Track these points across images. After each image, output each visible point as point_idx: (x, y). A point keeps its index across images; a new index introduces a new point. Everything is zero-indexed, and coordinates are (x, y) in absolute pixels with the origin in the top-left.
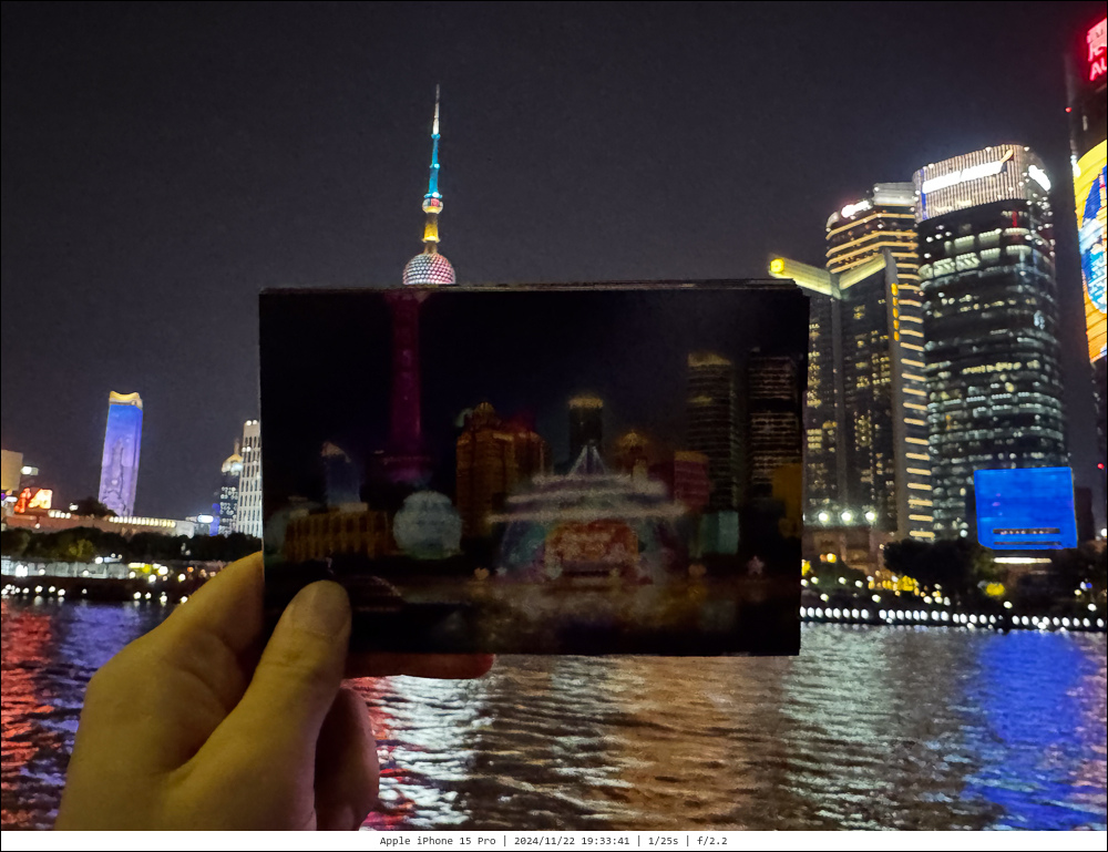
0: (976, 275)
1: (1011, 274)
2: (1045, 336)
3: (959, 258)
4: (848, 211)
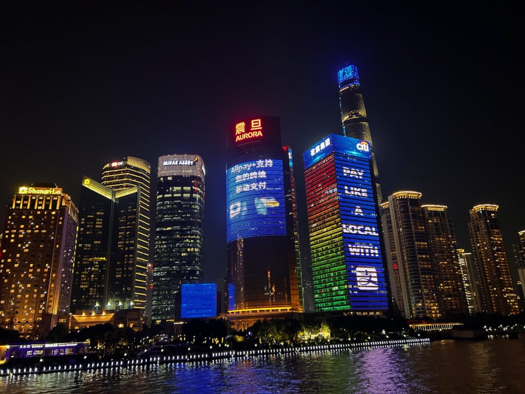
0: (181, 203)
3: (175, 195)
4: (114, 164)
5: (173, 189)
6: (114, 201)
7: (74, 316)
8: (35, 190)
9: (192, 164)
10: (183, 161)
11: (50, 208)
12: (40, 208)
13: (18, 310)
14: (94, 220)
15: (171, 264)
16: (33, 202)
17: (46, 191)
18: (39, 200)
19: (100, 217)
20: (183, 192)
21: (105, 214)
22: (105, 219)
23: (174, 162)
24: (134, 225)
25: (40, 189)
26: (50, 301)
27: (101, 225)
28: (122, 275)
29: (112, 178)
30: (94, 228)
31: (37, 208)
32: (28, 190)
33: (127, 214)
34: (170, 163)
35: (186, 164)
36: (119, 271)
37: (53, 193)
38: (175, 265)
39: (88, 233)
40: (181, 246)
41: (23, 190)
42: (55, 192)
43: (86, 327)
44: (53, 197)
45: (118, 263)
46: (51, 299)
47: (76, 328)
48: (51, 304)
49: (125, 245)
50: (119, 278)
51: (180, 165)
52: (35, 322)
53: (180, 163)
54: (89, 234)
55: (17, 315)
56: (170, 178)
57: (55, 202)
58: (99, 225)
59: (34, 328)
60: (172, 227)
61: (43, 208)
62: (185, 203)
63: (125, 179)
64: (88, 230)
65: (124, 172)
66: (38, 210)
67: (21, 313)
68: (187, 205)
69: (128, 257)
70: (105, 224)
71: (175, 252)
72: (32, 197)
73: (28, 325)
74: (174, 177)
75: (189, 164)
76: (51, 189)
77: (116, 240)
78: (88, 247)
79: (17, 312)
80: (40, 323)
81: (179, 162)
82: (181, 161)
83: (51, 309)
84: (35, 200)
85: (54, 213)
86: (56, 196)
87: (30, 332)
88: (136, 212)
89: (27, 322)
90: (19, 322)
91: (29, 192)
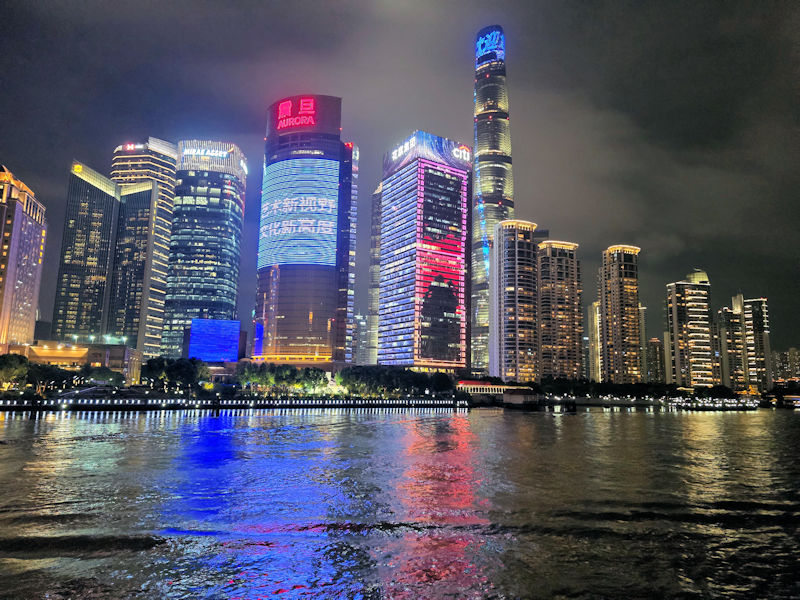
0: (205, 210)
1: (224, 214)
2: (236, 251)
3: (198, 198)
4: (130, 147)
5: (195, 190)
6: (119, 199)
9: (224, 156)
10: (212, 151)
20: (210, 195)
21: (104, 216)
23: (200, 150)
24: (146, 235)
29: (126, 167)
34: (194, 152)
35: (216, 155)
53: (208, 153)
56: (192, 174)
62: (212, 210)
63: (144, 170)
65: (144, 159)
74: (197, 172)
75: (221, 155)
81: (206, 152)
82: (209, 151)
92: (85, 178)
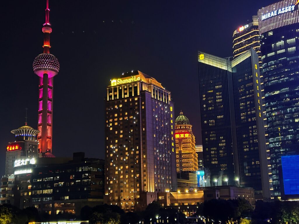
3: (278, 52)
4: (241, 29)
5: (275, 46)
6: (230, 70)
7: (172, 193)
8: (122, 81)
9: (293, 9)
10: (283, 9)
11: (133, 95)
12: (126, 96)
13: (122, 189)
14: (214, 95)
15: (285, 133)
16: (120, 91)
17: (129, 79)
18: (125, 89)
19: (218, 90)
20: (286, 46)
21: (223, 86)
22: (224, 92)
23: (272, 13)
24: (253, 93)
25: (125, 79)
26: (145, 180)
27: (221, 99)
28: (249, 148)
29: (242, 45)
30: (215, 102)
31: (124, 96)
32: (117, 82)
33: (244, 82)
34: (269, 15)
35: (286, 11)
36: (246, 144)
37: (135, 81)
38: (289, 133)
39: (210, 108)
40: (293, 110)
41: (114, 82)
42: (136, 79)
43: (183, 204)
44: (134, 85)
45: (244, 136)
46: (145, 178)
47: (176, 204)
48: (145, 183)
49: (248, 116)
50: (247, 151)
51: (280, 14)
52: (135, 199)
53: (280, 12)
54: (212, 110)
55: (122, 193)
56: (271, 34)
57: (136, 88)
58: (219, 99)
59: (136, 204)
60: (279, 90)
61: (128, 96)
62: (291, 58)
63: (254, 42)
64: (210, 105)
65: (252, 34)
66: (125, 98)
67: (124, 191)
68: (293, 60)
69: (252, 129)
70: (225, 97)
71: (287, 119)
72: (119, 88)
73: (131, 202)
74: (274, 31)
75: (290, 10)
76: (133, 77)
77: (238, 111)
78: (213, 123)
79: (122, 191)
80: (139, 200)
81: (277, 12)
82: (280, 10)
83: (146, 187)
84: (121, 90)
85: (136, 99)
86: (136, 82)
87: (133, 208)
88: (252, 78)
89: (130, 199)
90: (124, 199)
91: (118, 83)
92: (207, 62)
